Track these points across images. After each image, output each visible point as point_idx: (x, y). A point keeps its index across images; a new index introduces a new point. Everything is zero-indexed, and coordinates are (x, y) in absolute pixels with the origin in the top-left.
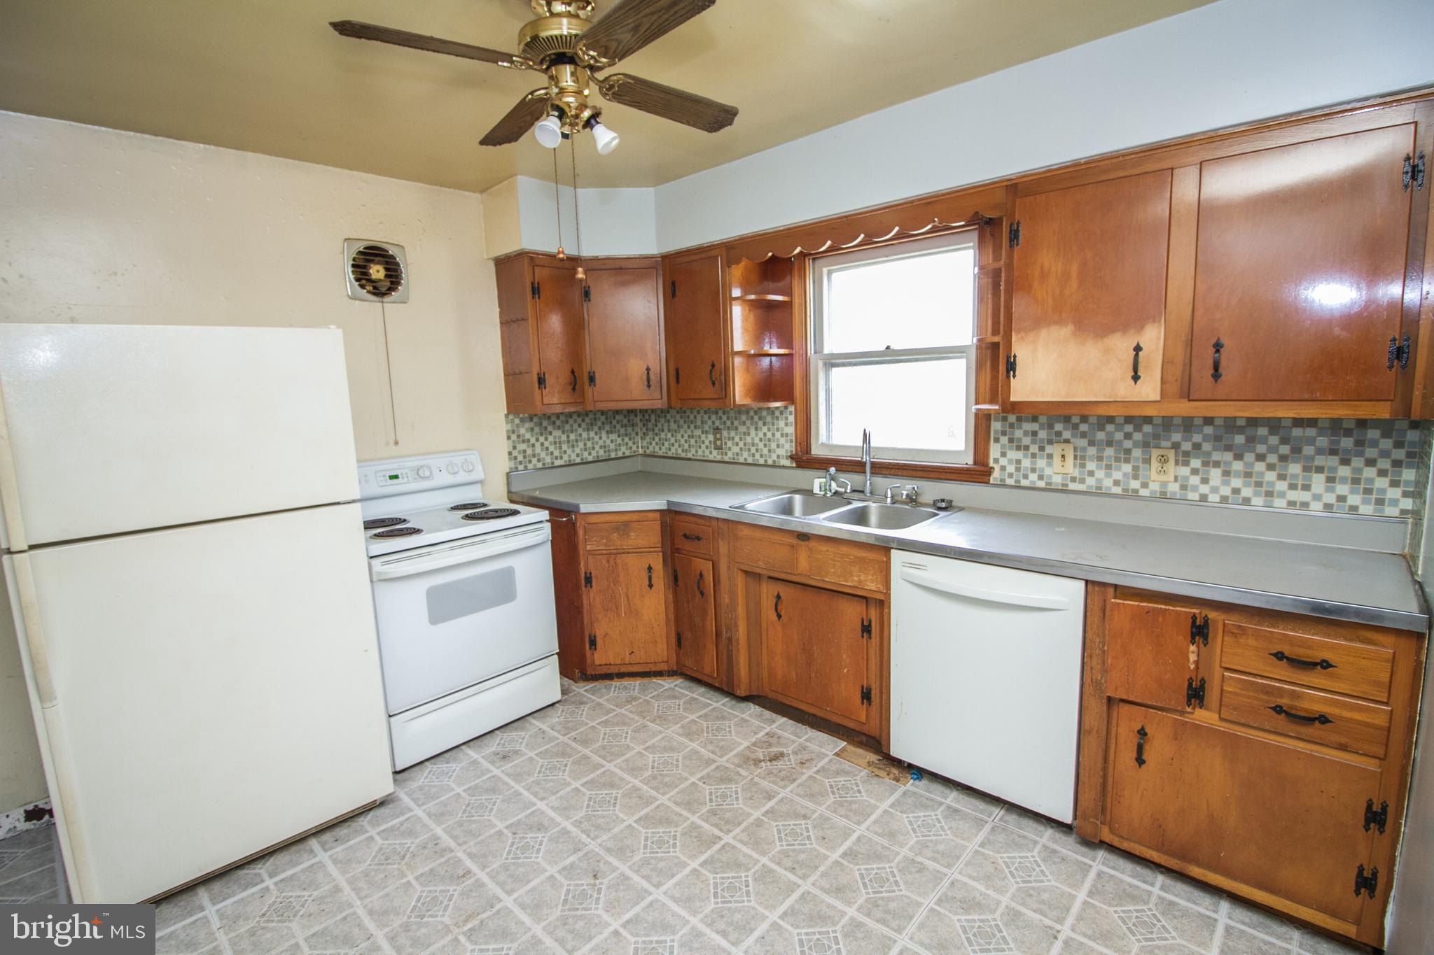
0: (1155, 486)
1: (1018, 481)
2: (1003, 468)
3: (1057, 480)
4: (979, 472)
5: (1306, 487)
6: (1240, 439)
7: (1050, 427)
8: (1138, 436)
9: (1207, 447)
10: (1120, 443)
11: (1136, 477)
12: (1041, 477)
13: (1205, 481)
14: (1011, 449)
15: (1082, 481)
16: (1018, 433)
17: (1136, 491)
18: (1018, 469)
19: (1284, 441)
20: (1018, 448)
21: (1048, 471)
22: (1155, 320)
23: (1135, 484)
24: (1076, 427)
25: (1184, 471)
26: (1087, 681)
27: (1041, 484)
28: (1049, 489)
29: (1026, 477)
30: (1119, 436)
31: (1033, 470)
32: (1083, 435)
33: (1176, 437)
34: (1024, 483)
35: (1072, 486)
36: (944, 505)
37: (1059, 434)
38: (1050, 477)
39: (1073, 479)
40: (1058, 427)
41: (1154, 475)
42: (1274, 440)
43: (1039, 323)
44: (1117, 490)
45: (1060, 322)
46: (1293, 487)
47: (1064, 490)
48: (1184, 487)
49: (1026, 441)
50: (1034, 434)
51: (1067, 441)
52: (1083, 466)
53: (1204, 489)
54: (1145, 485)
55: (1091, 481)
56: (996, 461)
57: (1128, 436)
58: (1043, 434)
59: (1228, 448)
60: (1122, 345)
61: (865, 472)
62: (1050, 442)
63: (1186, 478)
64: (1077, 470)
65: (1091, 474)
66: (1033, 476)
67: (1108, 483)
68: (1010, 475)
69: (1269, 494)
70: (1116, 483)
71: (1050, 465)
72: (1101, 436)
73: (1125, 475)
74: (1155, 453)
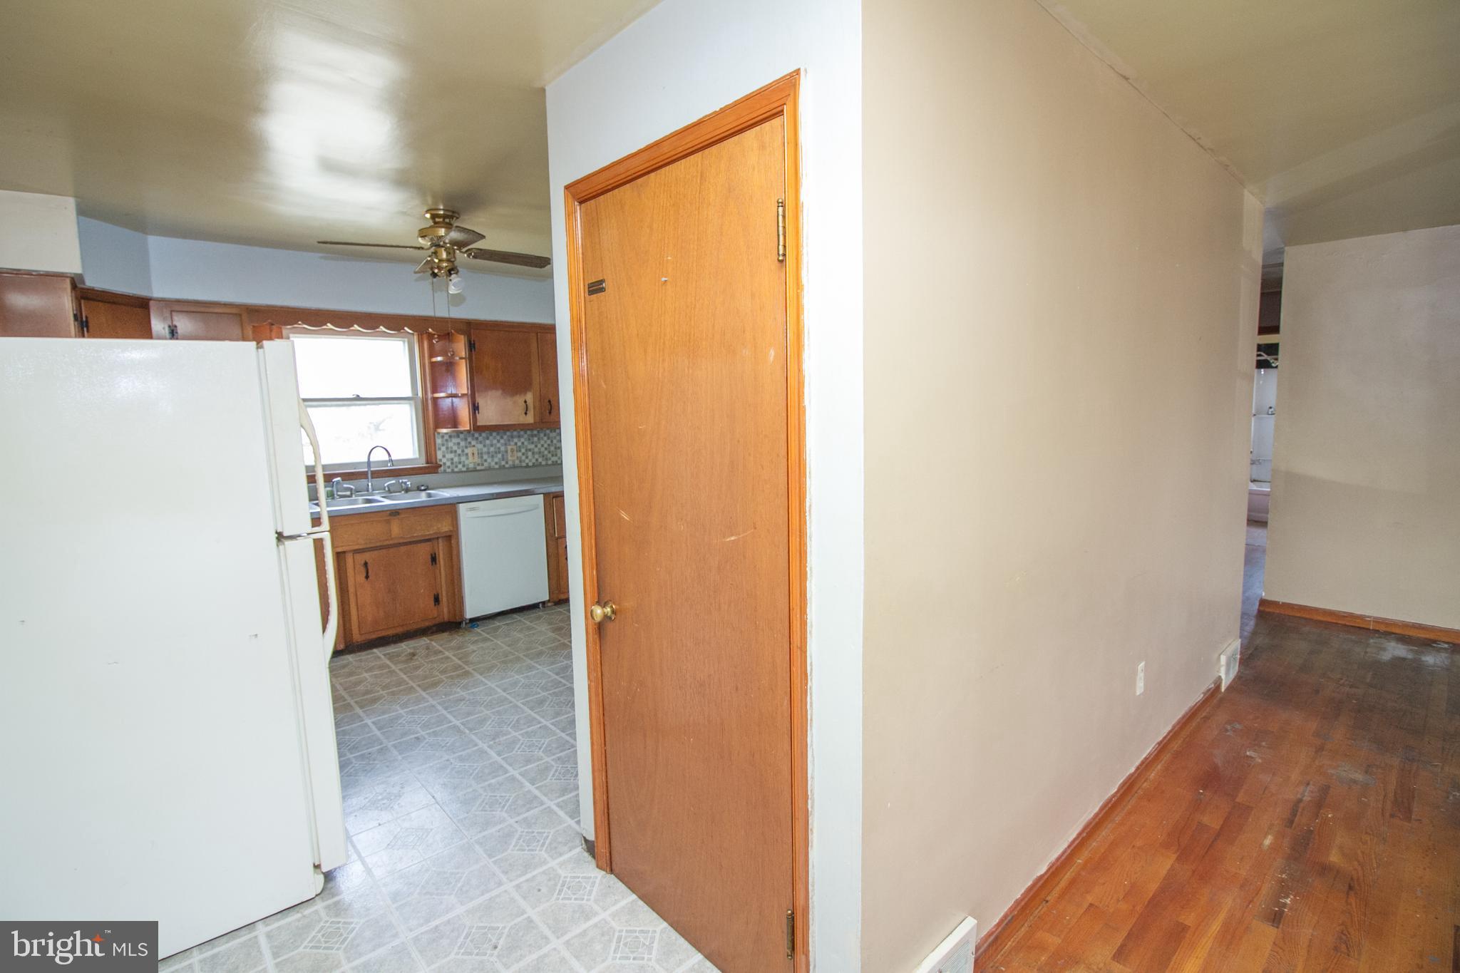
0: (510, 463)
1: (453, 470)
2: (445, 464)
3: (471, 466)
4: (432, 467)
5: (556, 455)
6: (536, 439)
7: (466, 439)
8: (502, 441)
9: (526, 443)
10: (496, 445)
11: (503, 460)
12: (464, 466)
13: (527, 457)
14: (447, 453)
15: (483, 465)
16: (450, 444)
17: (504, 466)
18: (452, 463)
19: (548, 438)
20: (451, 452)
21: (467, 462)
22: (530, 391)
23: (503, 463)
24: (477, 439)
25: (520, 454)
26: (548, 535)
27: (464, 469)
28: (468, 471)
29: (457, 467)
30: (495, 442)
31: (460, 463)
32: (481, 442)
33: (516, 440)
34: (456, 470)
35: (478, 468)
36: (423, 488)
37: (470, 443)
38: (468, 465)
39: (479, 465)
40: (469, 439)
41: (510, 458)
42: (545, 438)
43: (488, 388)
44: (497, 467)
45: (496, 389)
46: (553, 456)
47: (475, 470)
48: (520, 462)
49: (455, 448)
50: (459, 444)
51: (474, 446)
52: (482, 457)
53: (527, 461)
54: (507, 463)
55: (486, 464)
56: (441, 460)
57: (498, 441)
58: (463, 444)
59: (533, 443)
60: (520, 400)
61: (368, 478)
62: (466, 447)
63: (521, 458)
64: (480, 460)
65: (486, 461)
66: (460, 466)
67: (493, 464)
68: (449, 467)
69: (547, 459)
70: (496, 463)
71: (467, 459)
72: (488, 442)
73: (499, 459)
74: (509, 448)
